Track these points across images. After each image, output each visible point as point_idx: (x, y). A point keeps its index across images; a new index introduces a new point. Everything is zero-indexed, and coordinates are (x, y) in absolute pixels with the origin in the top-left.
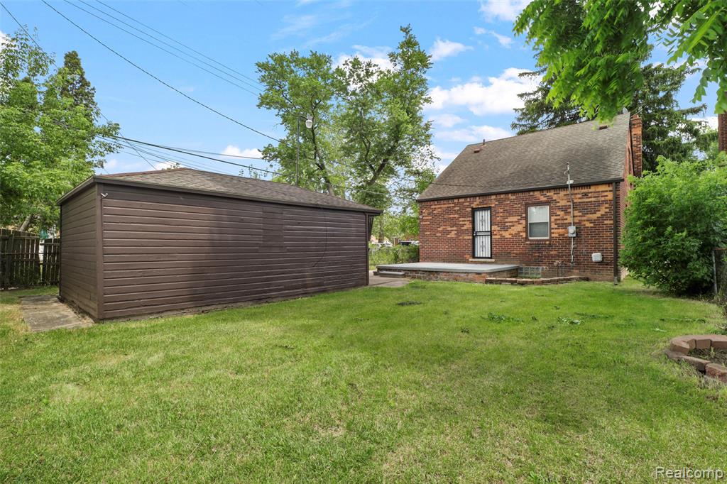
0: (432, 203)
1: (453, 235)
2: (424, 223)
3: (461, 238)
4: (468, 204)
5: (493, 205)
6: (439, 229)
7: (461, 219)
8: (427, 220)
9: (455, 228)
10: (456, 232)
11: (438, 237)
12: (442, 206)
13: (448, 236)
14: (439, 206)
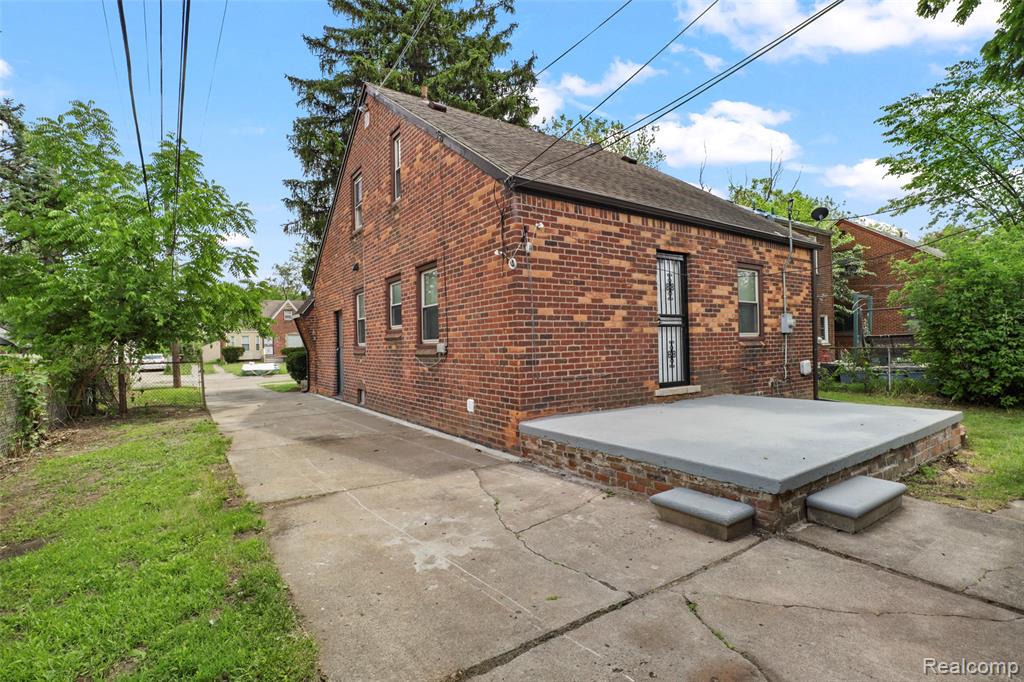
0: (558, 205)
1: (616, 321)
2: (537, 274)
3: (636, 330)
4: (648, 235)
5: (694, 252)
6: (582, 300)
7: (636, 276)
8: (542, 264)
9: (622, 302)
10: (624, 313)
11: (580, 328)
12: (588, 225)
13: (608, 324)
14: (580, 223)
